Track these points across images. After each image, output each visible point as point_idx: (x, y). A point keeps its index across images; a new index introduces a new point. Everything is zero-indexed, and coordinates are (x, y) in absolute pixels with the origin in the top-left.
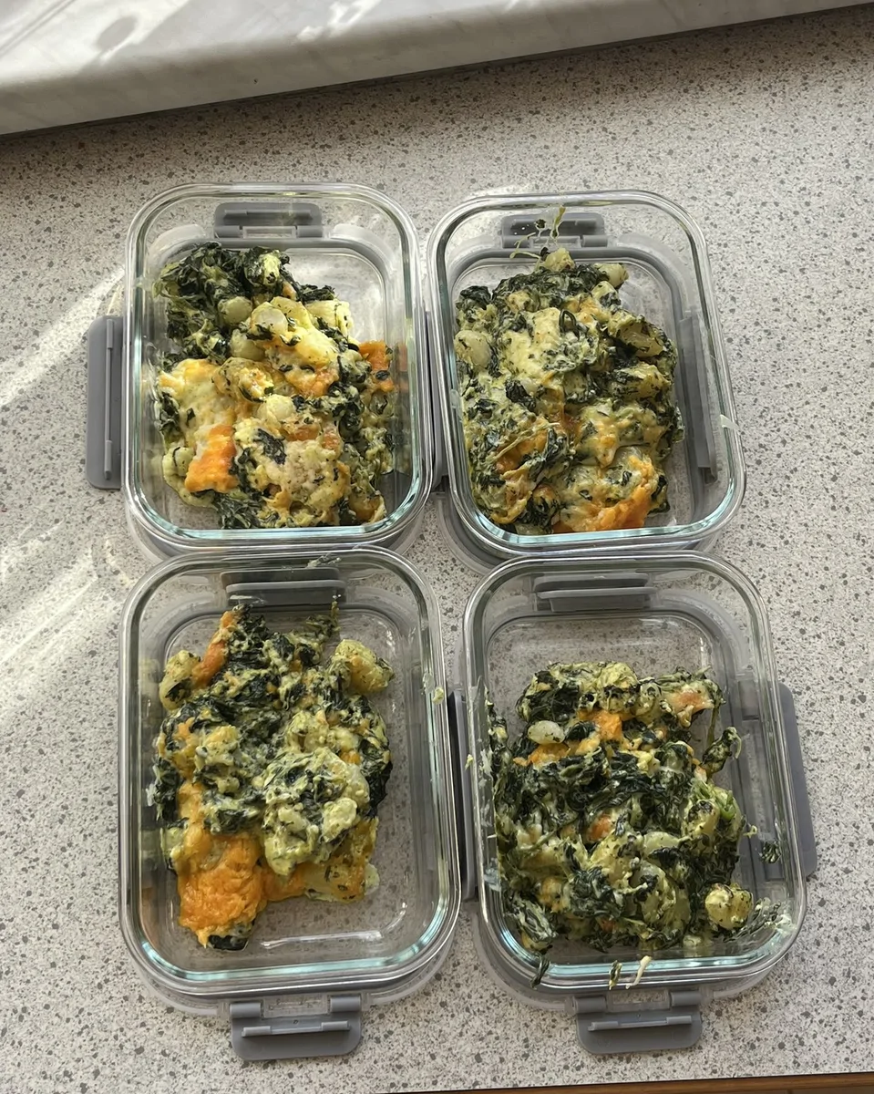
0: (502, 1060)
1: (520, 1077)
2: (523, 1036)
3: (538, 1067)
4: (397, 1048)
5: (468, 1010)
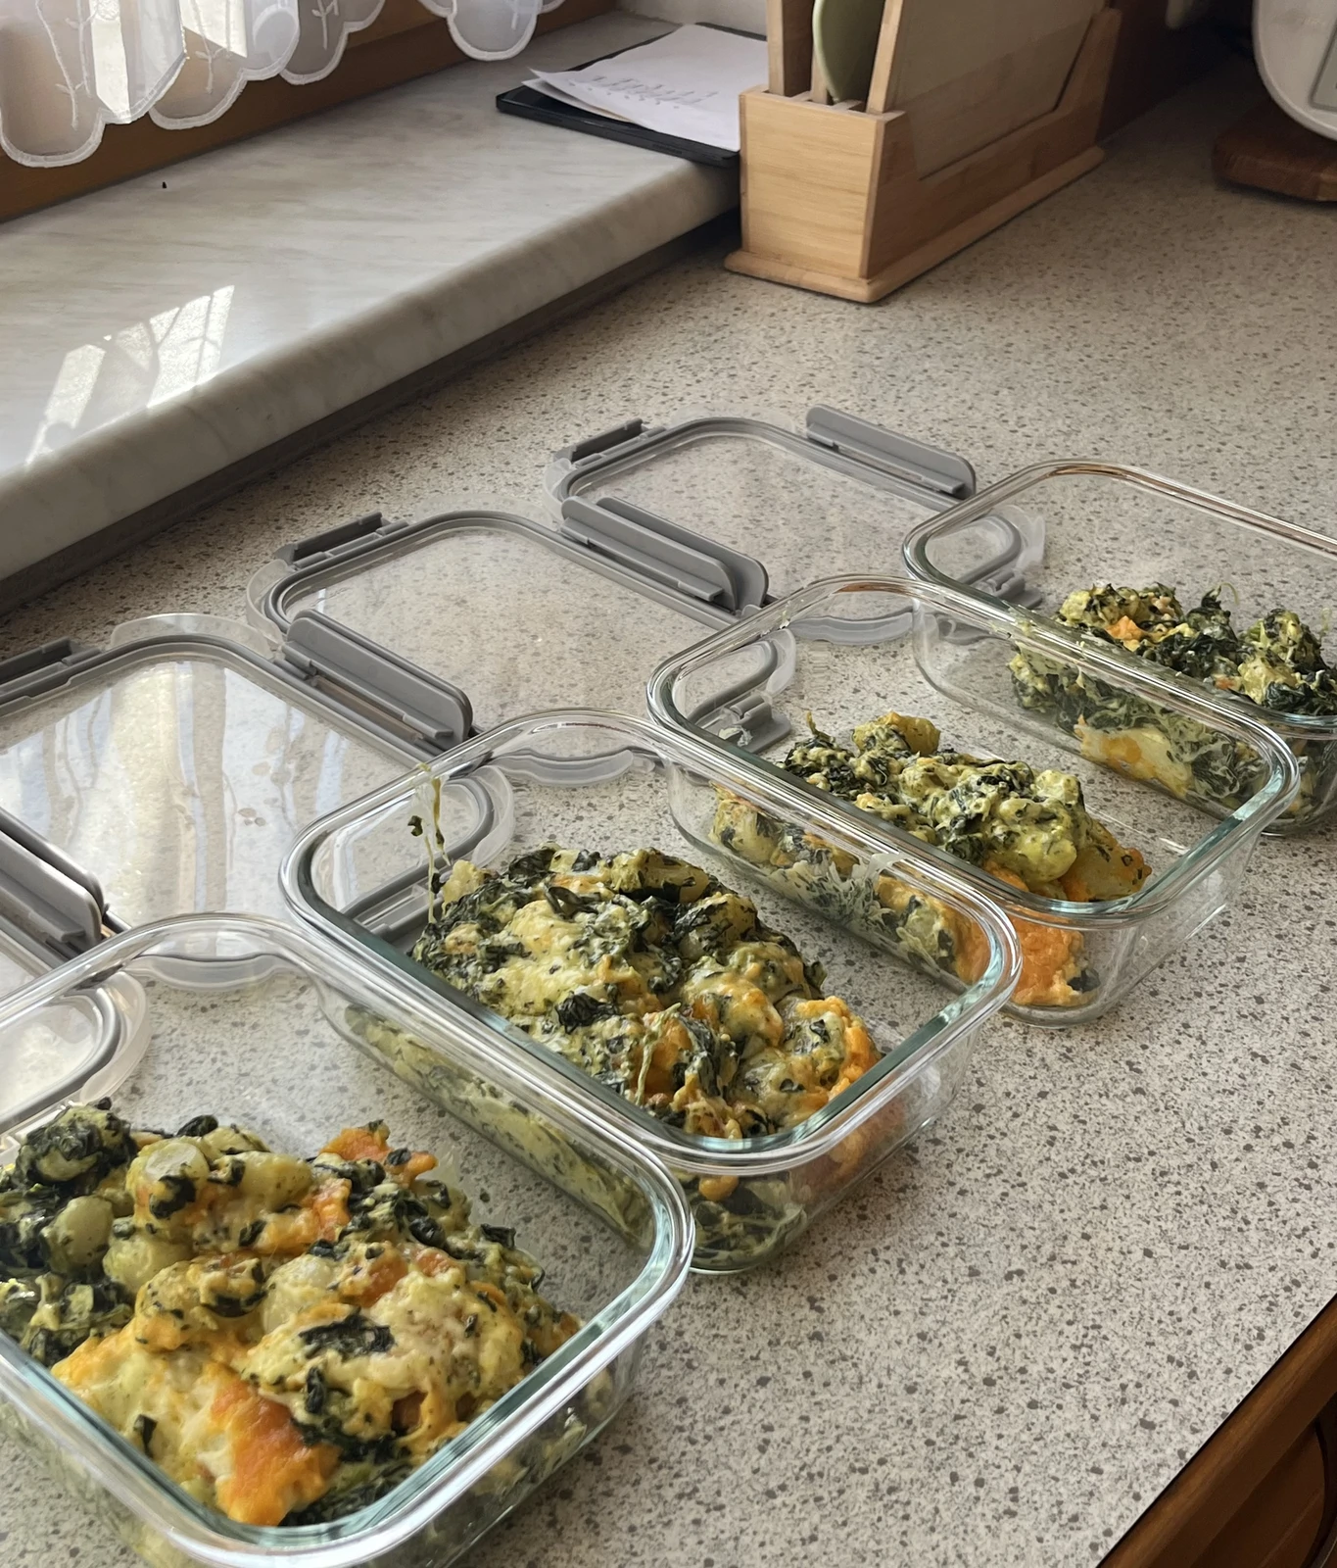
2: (1161, 1357)
3: (1219, 1374)
5: (1068, 1386)
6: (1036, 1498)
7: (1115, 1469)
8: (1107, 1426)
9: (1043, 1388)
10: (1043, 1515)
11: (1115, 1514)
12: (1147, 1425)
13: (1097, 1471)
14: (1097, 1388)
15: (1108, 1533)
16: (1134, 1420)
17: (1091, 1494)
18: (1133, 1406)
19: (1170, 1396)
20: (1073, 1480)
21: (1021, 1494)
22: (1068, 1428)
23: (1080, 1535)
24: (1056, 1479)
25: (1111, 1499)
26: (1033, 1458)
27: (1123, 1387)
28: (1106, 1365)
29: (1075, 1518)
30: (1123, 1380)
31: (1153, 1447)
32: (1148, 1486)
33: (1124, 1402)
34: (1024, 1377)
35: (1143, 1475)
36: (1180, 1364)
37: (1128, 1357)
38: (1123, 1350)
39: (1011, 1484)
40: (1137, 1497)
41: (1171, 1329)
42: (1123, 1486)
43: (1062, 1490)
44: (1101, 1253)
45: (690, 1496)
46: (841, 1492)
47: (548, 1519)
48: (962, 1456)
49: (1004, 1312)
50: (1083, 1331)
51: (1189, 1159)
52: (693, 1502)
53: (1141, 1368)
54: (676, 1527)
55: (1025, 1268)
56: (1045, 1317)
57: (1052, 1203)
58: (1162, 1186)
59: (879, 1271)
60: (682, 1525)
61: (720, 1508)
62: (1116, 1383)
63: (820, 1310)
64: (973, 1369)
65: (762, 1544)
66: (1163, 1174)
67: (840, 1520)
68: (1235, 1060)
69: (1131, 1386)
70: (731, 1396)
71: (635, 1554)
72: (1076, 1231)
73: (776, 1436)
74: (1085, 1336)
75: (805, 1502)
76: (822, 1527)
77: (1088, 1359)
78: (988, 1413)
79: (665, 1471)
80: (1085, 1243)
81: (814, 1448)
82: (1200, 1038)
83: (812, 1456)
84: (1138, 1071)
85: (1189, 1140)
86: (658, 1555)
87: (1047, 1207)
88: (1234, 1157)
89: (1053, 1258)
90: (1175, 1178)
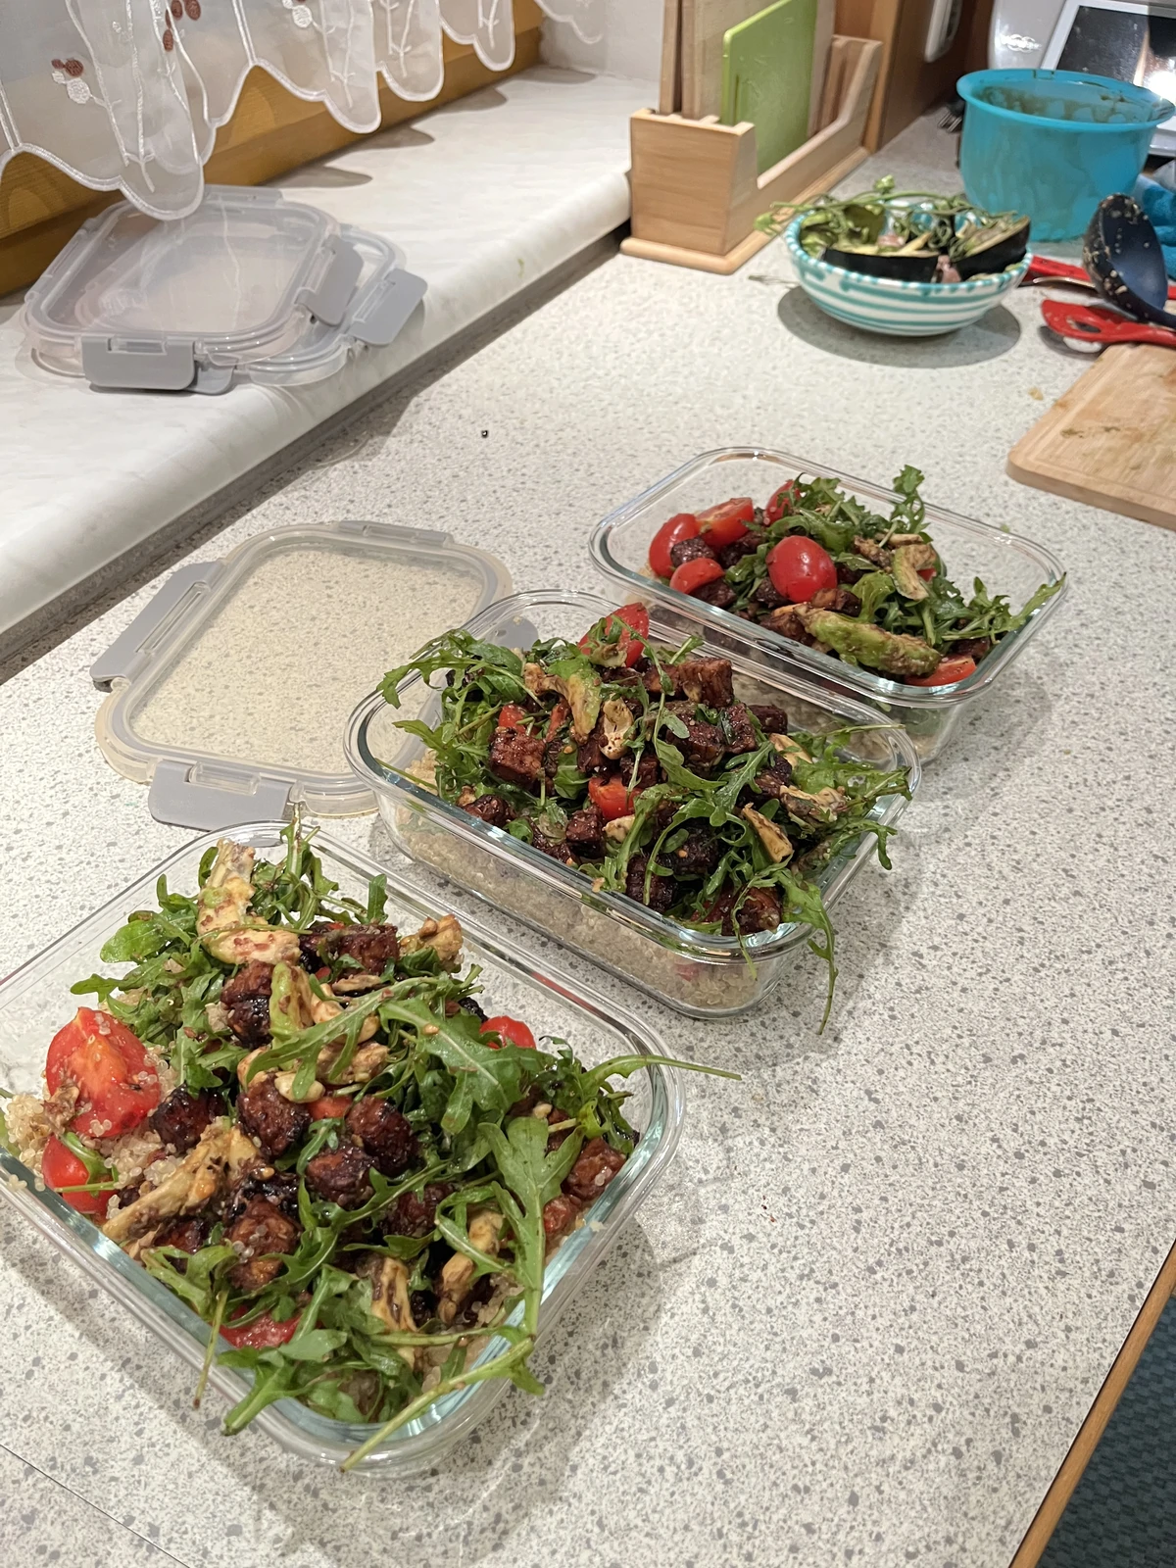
2: (1146, 1124)
4: (1085, 1259)
5: (1080, 1155)
6: (1078, 1258)
7: (1132, 1227)
8: (1118, 1188)
9: (1062, 1158)
10: (1087, 1274)
11: (1142, 1267)
12: (1150, 1185)
13: (1120, 1230)
14: (1104, 1155)
15: (1140, 1285)
16: (1138, 1182)
17: (1120, 1251)
18: (1135, 1169)
19: (1161, 1158)
20: (1102, 1239)
21: (1066, 1256)
22: (1089, 1193)
23: (1120, 1288)
24: (1090, 1240)
25: (1135, 1253)
26: (1068, 1222)
27: (1123, 1152)
28: (1104, 1134)
29: (1111, 1274)
30: (1122, 1147)
31: (1158, 1204)
32: (1162, 1241)
33: (1127, 1166)
34: (1046, 1149)
35: (1155, 1231)
36: (1162, 1129)
37: (1121, 1125)
38: (1115, 1119)
39: (1057, 1248)
40: (1155, 1251)
41: (1147, 1098)
42: (1142, 1240)
43: (1097, 1250)
44: (1079, 1035)
45: (809, 1277)
46: (926, 1264)
47: (702, 1306)
48: (1013, 1223)
49: (1017, 1093)
50: (1081, 1105)
51: (1128, 949)
52: (812, 1282)
53: (1133, 1134)
54: (804, 1307)
55: (1025, 1053)
56: (1049, 1094)
57: (1033, 994)
58: (1113, 973)
59: (915, 1063)
60: (808, 1304)
61: (835, 1286)
62: (1116, 1149)
63: (876, 1101)
64: (1005, 1146)
65: (874, 1317)
66: (1111, 963)
67: (930, 1290)
68: (1143, 862)
69: (1129, 1151)
70: (823, 1183)
71: (776, 1334)
72: (1056, 1016)
73: (865, 1215)
74: (1084, 1109)
75: (900, 1275)
76: (917, 1298)
77: (1091, 1129)
78: (1025, 1184)
79: (785, 1255)
80: (1066, 1028)
81: (896, 1225)
82: (1112, 845)
83: (896, 1233)
84: (1073, 876)
85: (1124, 933)
86: (796, 1334)
87: (1030, 997)
88: (1160, 945)
89: (1044, 1042)
90: (1121, 966)
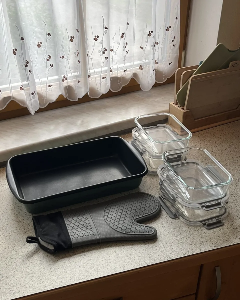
0: (66, 281)
1: (70, 283)
2: (70, 276)
3: (74, 281)
4: (45, 284)
5: (58, 275)
34: (55, 272)
35: (56, 286)
38: (67, 274)
39: (43, 281)
40: (53, 287)
41: (74, 274)
43: (47, 284)
44: (75, 264)
45: (16, 269)
46: (28, 275)
48: (42, 277)
50: (65, 271)
53: (67, 277)
56: (63, 268)
60: (13, 271)
62: (63, 277)
65: (18, 276)
67: (26, 277)
